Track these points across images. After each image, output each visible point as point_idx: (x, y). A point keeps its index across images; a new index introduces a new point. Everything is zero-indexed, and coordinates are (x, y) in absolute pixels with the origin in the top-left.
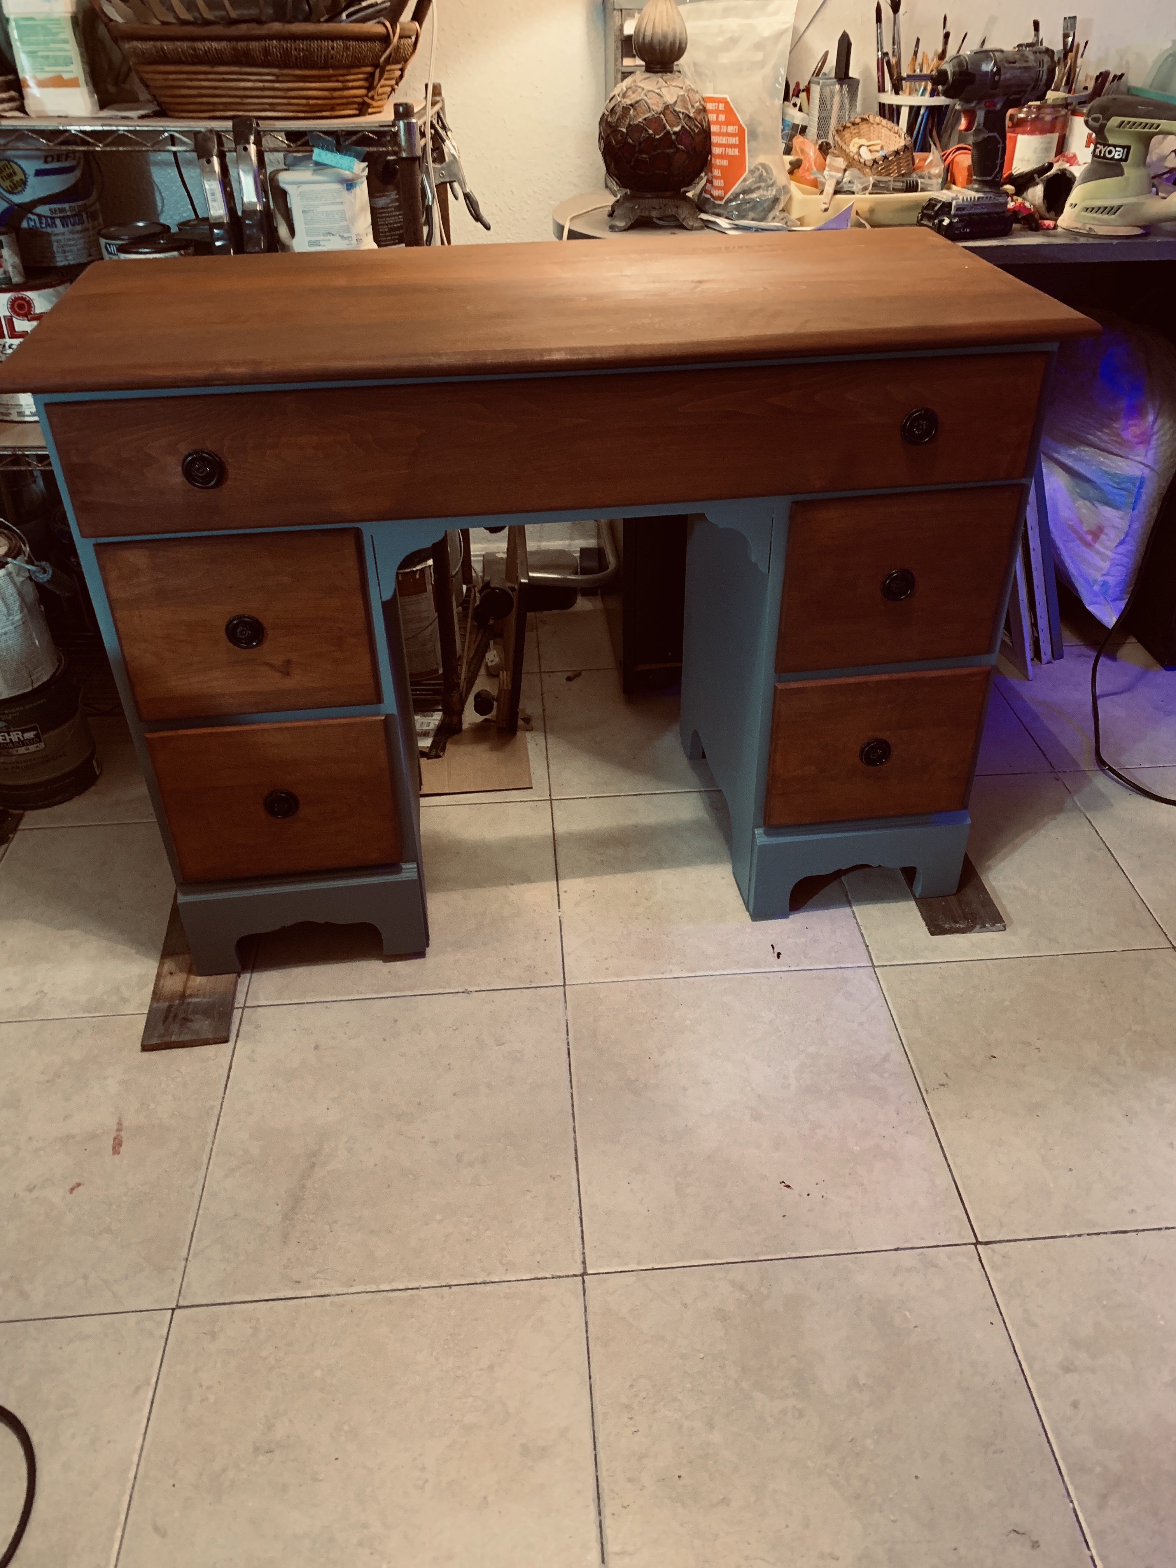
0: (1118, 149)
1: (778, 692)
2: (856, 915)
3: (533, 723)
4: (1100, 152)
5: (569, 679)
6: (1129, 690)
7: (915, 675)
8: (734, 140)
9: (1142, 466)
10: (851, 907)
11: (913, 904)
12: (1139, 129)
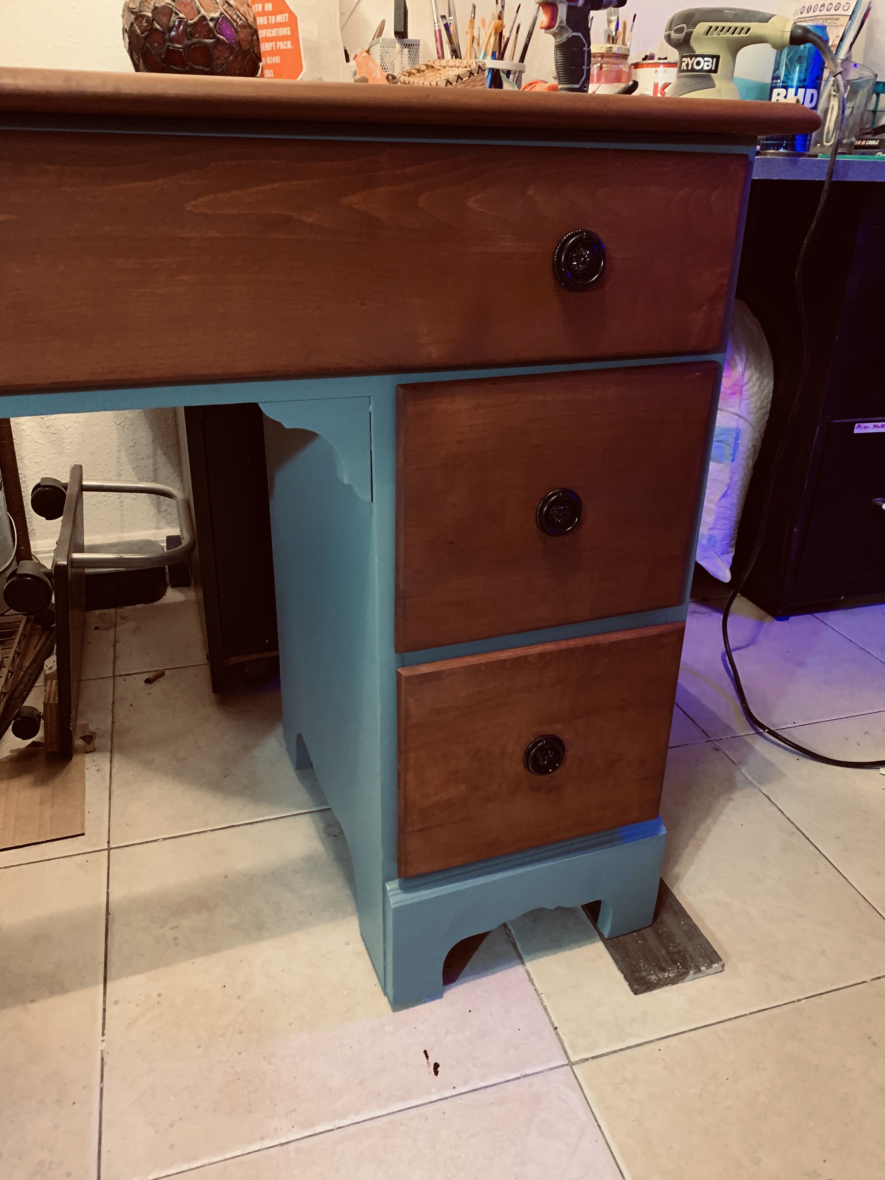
0: (706, 59)
1: (403, 680)
2: (532, 976)
3: (97, 742)
4: (687, 65)
5: (148, 681)
6: (752, 643)
7: (589, 640)
8: (286, 31)
9: (736, 417)
10: (523, 963)
11: (600, 945)
12: (728, 35)
